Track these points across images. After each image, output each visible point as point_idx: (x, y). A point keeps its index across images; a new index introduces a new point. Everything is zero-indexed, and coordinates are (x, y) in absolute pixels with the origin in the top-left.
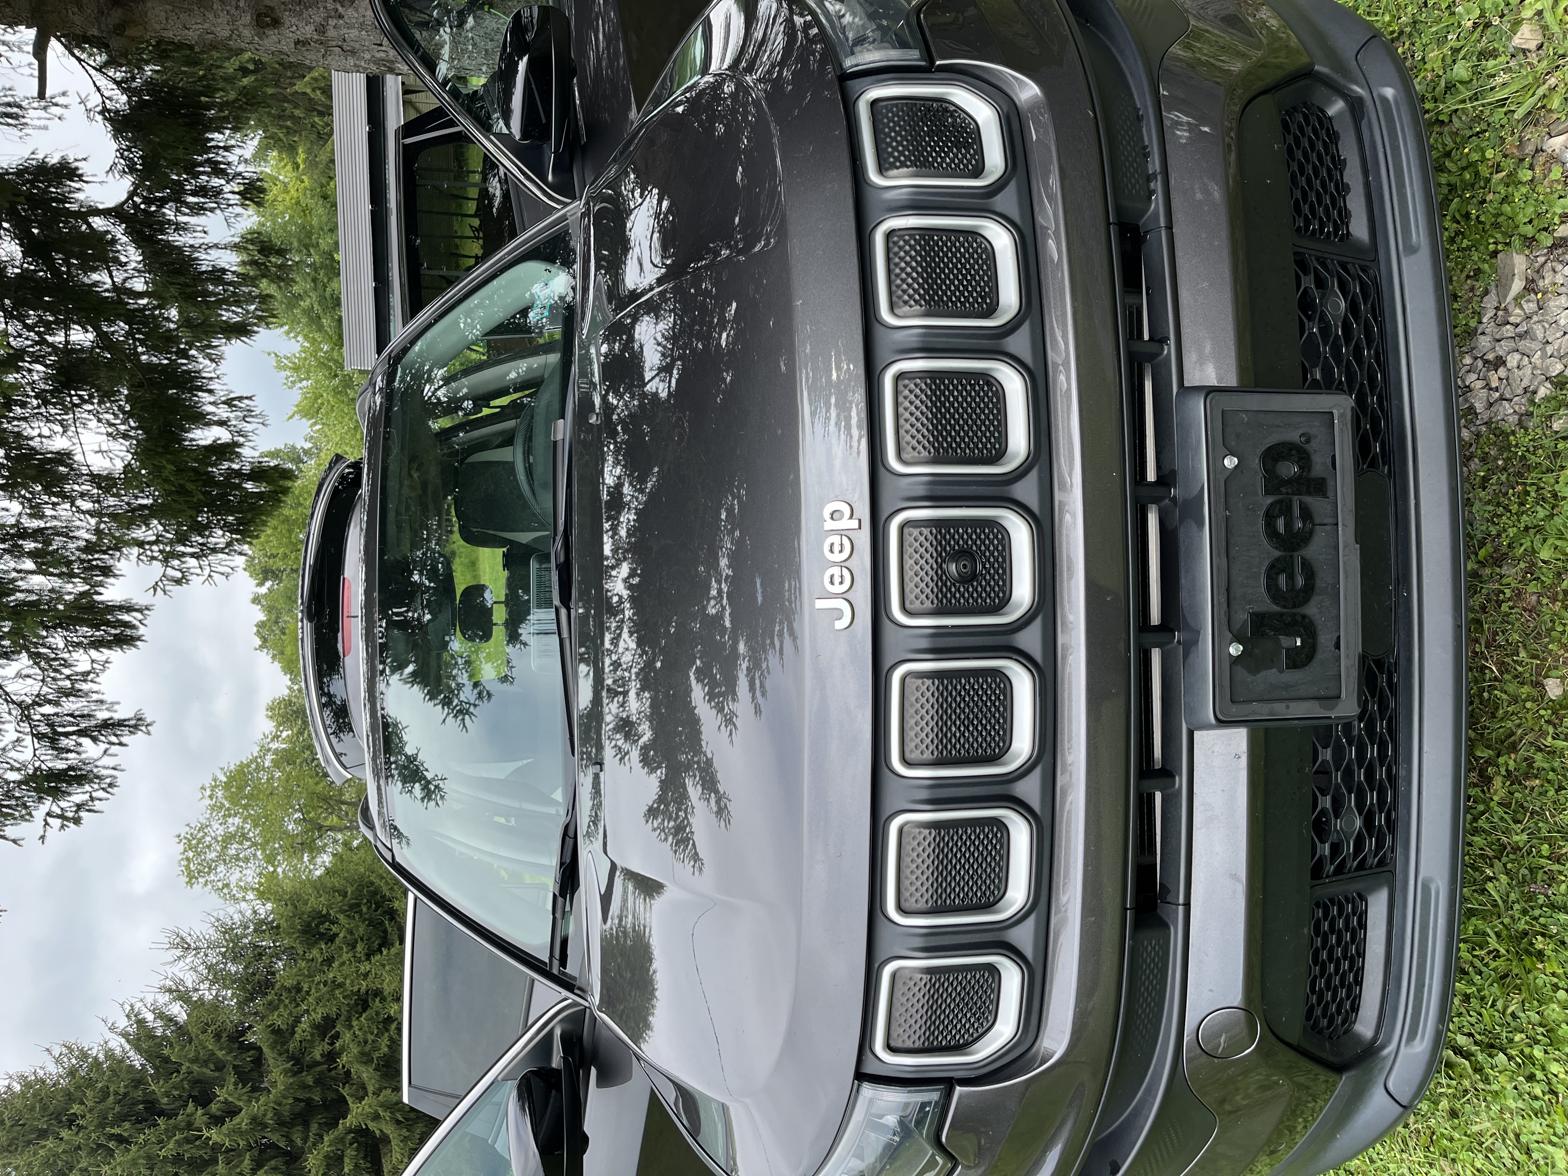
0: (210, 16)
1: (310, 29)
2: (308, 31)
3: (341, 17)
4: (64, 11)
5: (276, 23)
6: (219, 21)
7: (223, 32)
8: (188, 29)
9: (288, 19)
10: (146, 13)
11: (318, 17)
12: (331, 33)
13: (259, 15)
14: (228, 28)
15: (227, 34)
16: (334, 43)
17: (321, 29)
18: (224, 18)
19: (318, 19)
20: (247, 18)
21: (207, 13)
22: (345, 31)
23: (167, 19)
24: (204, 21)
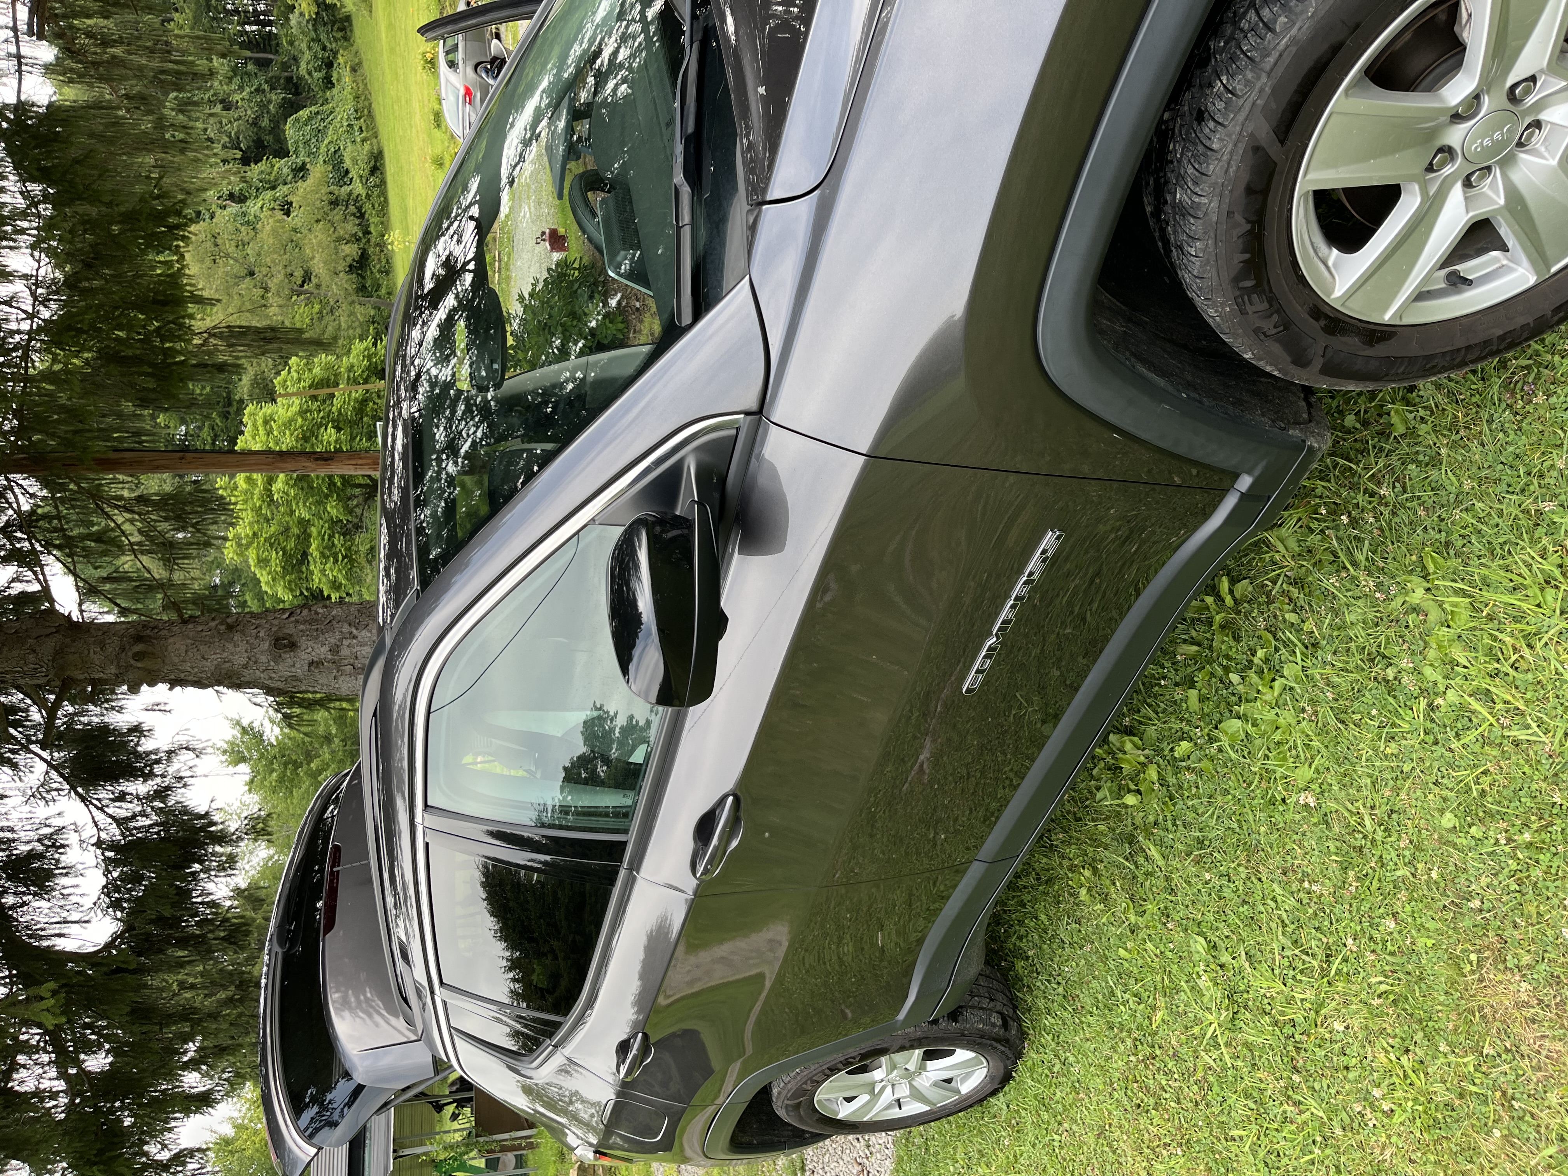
0: (230, 646)
1: (325, 649)
2: (322, 651)
3: (355, 637)
4: (86, 652)
5: (293, 646)
6: (238, 649)
7: (240, 660)
8: (207, 660)
9: (303, 642)
10: (167, 647)
11: (333, 639)
12: (345, 651)
13: (277, 640)
14: (245, 655)
15: (243, 661)
16: (346, 662)
17: (335, 650)
18: (243, 647)
19: (333, 641)
20: (266, 645)
21: (227, 645)
22: (358, 648)
23: (186, 652)
24: (224, 651)
